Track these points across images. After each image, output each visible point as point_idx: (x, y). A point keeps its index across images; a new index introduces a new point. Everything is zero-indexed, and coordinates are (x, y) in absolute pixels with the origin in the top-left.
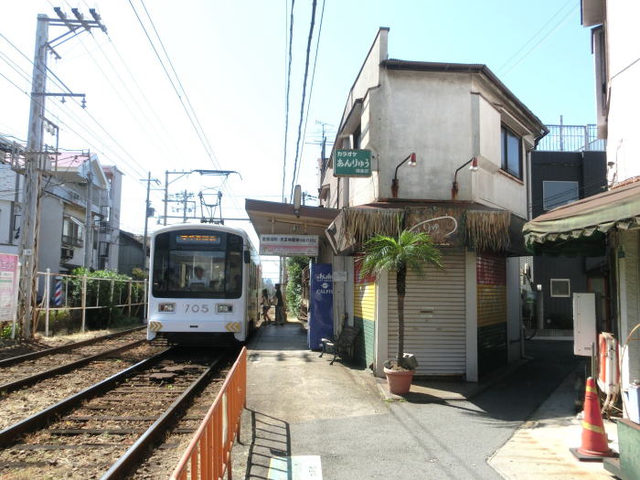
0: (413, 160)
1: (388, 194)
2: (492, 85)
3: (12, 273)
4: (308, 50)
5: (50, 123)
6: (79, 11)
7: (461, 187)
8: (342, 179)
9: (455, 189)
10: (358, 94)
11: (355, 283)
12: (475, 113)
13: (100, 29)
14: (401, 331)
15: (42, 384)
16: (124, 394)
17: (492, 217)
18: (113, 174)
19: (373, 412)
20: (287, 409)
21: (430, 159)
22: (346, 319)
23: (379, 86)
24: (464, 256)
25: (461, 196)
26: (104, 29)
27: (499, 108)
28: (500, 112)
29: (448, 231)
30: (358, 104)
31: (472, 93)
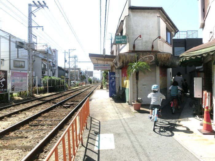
0: (140, 37)
1: (132, 49)
2: (164, 15)
3: (26, 78)
4: (106, 6)
5: (34, 35)
6: (40, 2)
7: (154, 46)
8: (117, 45)
9: (153, 47)
10: (122, 19)
11: (122, 77)
12: (159, 23)
13: (46, 7)
14: (137, 91)
15: (32, 109)
16: (55, 112)
17: (165, 55)
18: (55, 51)
19: (129, 117)
20: (102, 116)
21: (145, 38)
22: (120, 88)
23: (128, 15)
24: (156, 68)
25: (155, 49)
26: (47, 7)
27: (166, 22)
28: (166, 23)
29: (151, 60)
30: (122, 22)
31: (158, 17)
